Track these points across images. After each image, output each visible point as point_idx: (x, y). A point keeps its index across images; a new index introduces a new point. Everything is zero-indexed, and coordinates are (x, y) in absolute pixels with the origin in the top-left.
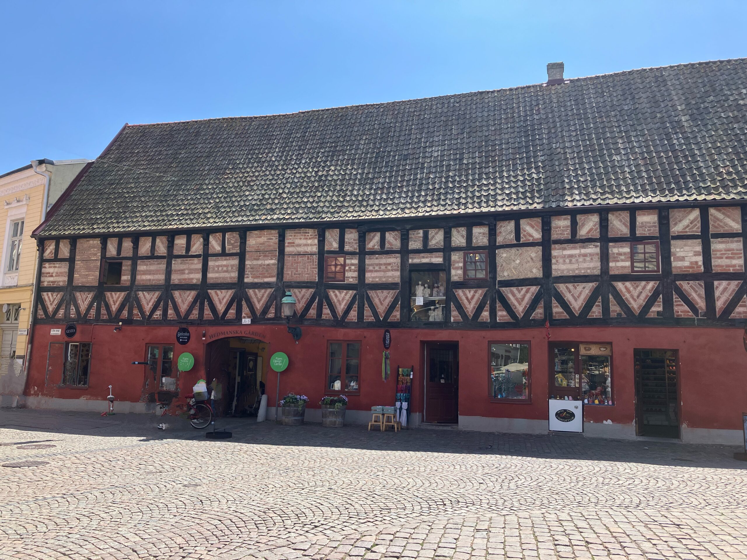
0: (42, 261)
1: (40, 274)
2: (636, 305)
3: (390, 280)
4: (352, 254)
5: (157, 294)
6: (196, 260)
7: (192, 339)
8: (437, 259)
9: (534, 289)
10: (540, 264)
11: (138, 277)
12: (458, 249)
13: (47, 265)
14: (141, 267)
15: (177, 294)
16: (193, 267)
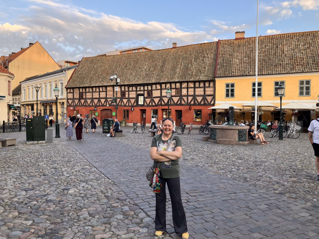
0: (67, 93)
1: (67, 96)
2: (176, 102)
3: (134, 97)
4: (127, 91)
5: (91, 100)
6: (97, 93)
7: (98, 109)
8: (142, 92)
9: (159, 98)
10: (160, 93)
11: (87, 96)
12: (146, 90)
13: (68, 94)
14: (87, 94)
15: (94, 100)
16: (97, 94)
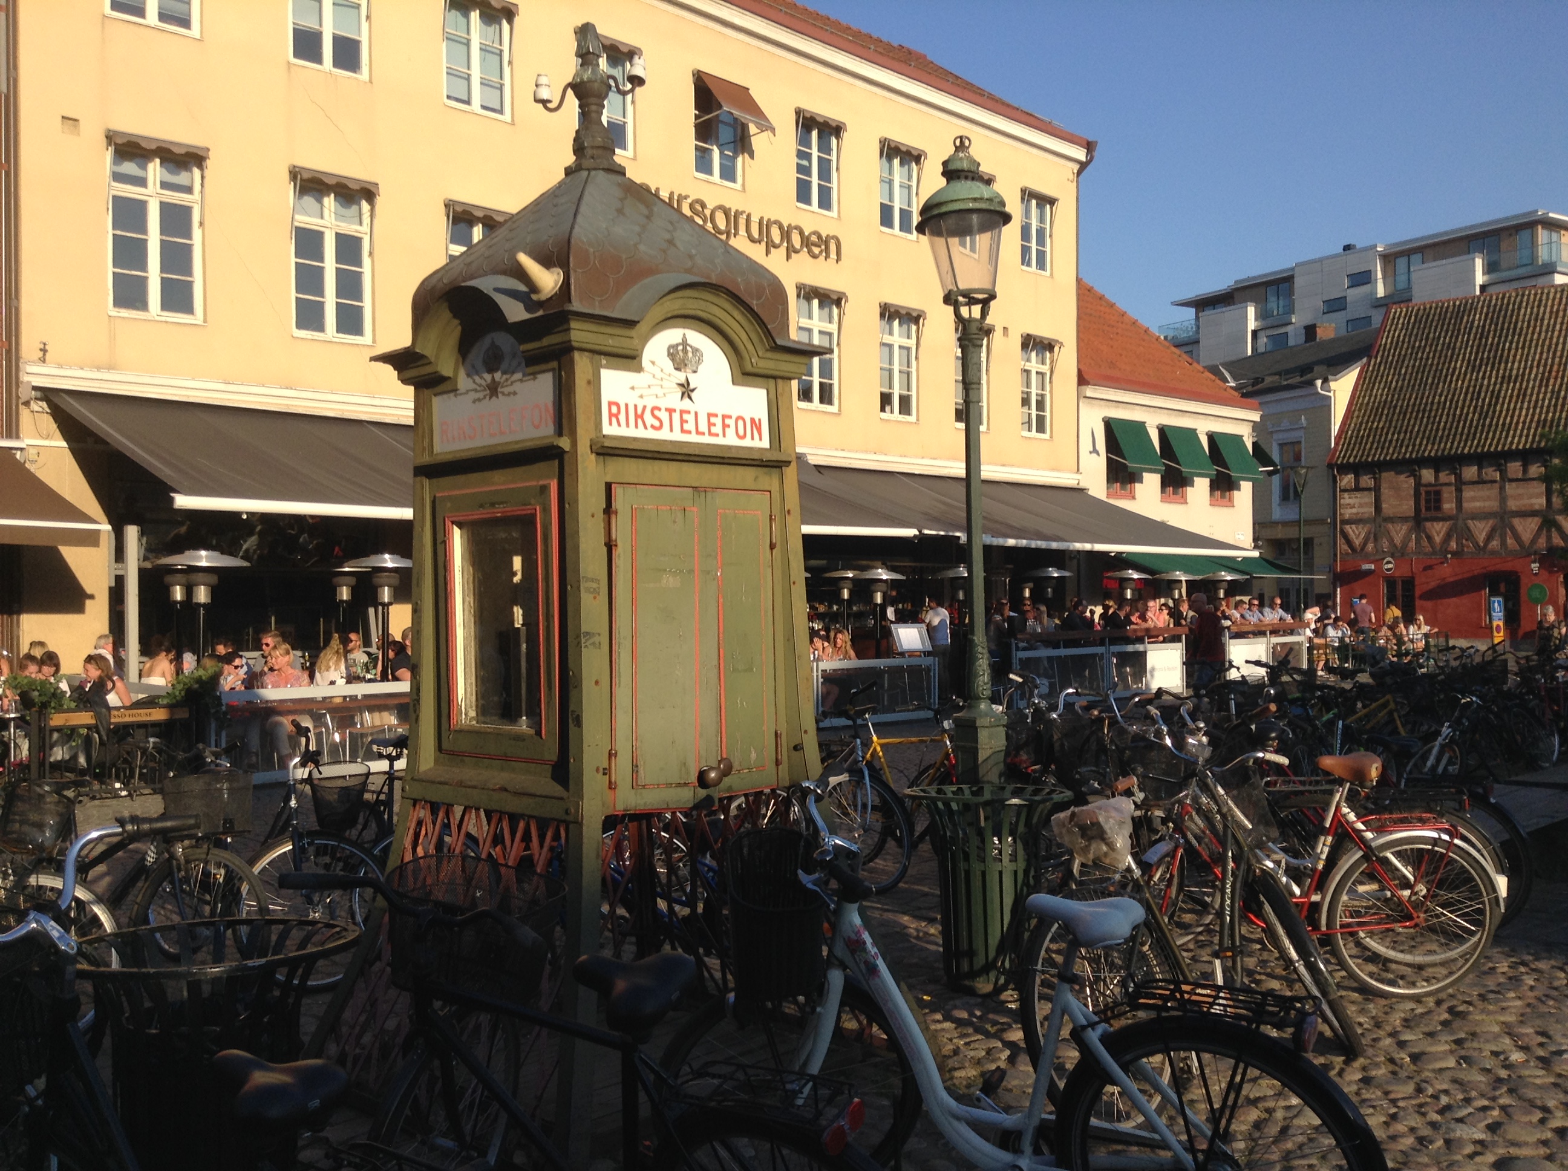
0: (1341, 492)
1: (1339, 506)
5: (1490, 522)
11: (1465, 505)
13: (1346, 495)
16: (1533, 491)
